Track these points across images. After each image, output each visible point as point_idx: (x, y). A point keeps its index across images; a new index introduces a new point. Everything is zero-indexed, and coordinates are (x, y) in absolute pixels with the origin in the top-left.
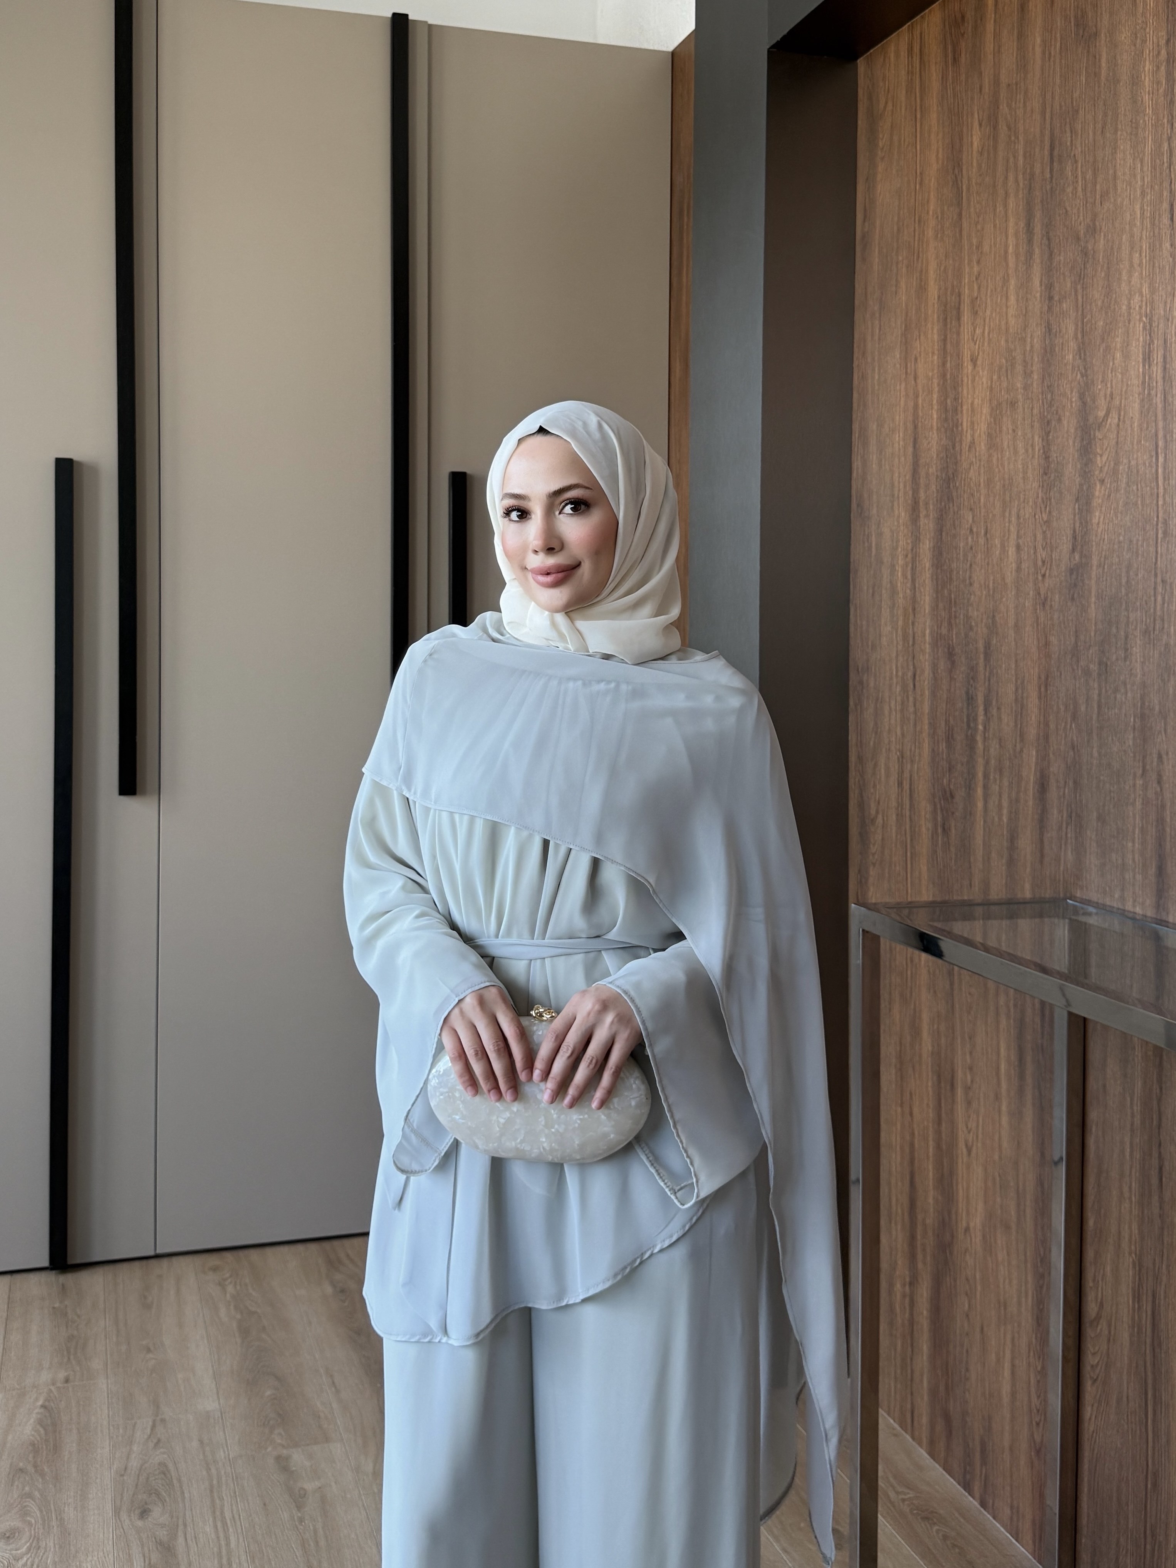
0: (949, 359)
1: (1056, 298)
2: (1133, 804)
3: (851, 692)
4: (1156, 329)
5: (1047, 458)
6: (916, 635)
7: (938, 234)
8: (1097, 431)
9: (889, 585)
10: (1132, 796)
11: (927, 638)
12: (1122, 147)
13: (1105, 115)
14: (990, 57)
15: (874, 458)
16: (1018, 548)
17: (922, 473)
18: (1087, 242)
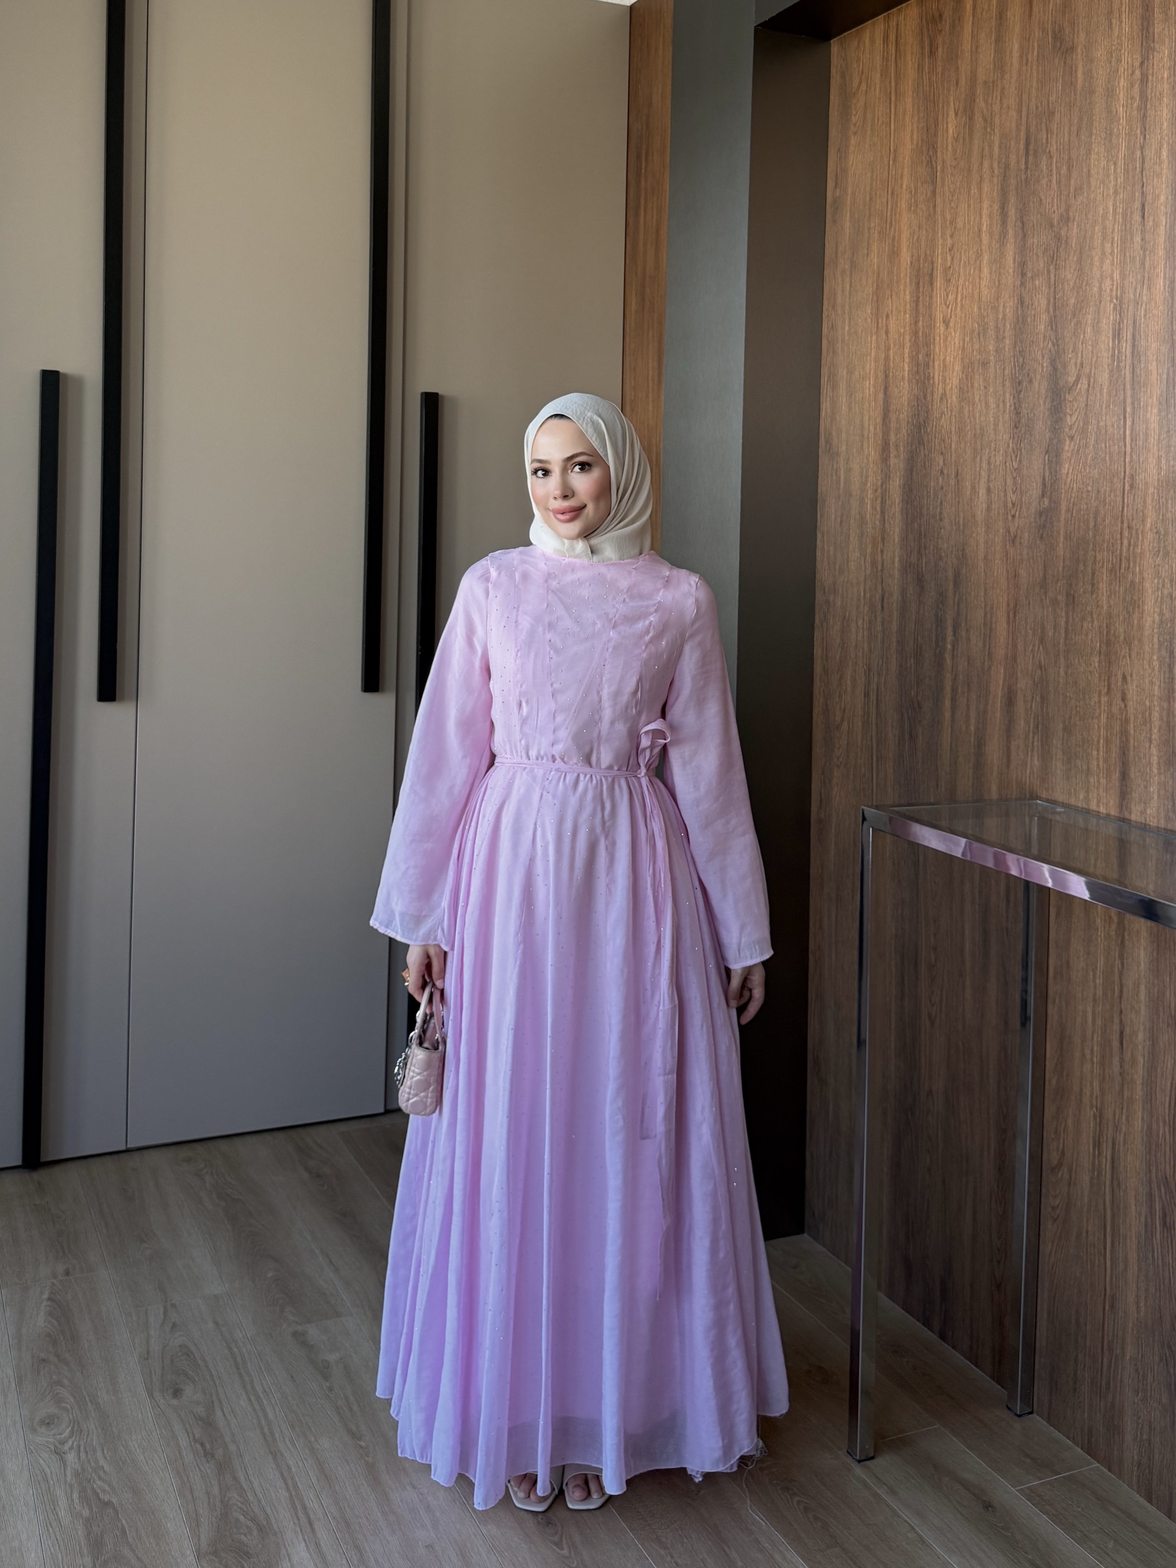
0: (921, 319)
1: (1029, 275)
2: (1099, 718)
3: (817, 611)
4: (1126, 311)
5: (1018, 413)
6: (885, 562)
7: (911, 206)
8: (1067, 394)
9: (858, 516)
10: (1098, 711)
11: (896, 565)
12: (1096, 150)
13: (1081, 119)
14: (967, 55)
15: (843, 400)
16: (989, 490)
17: (893, 417)
18: (1060, 229)
